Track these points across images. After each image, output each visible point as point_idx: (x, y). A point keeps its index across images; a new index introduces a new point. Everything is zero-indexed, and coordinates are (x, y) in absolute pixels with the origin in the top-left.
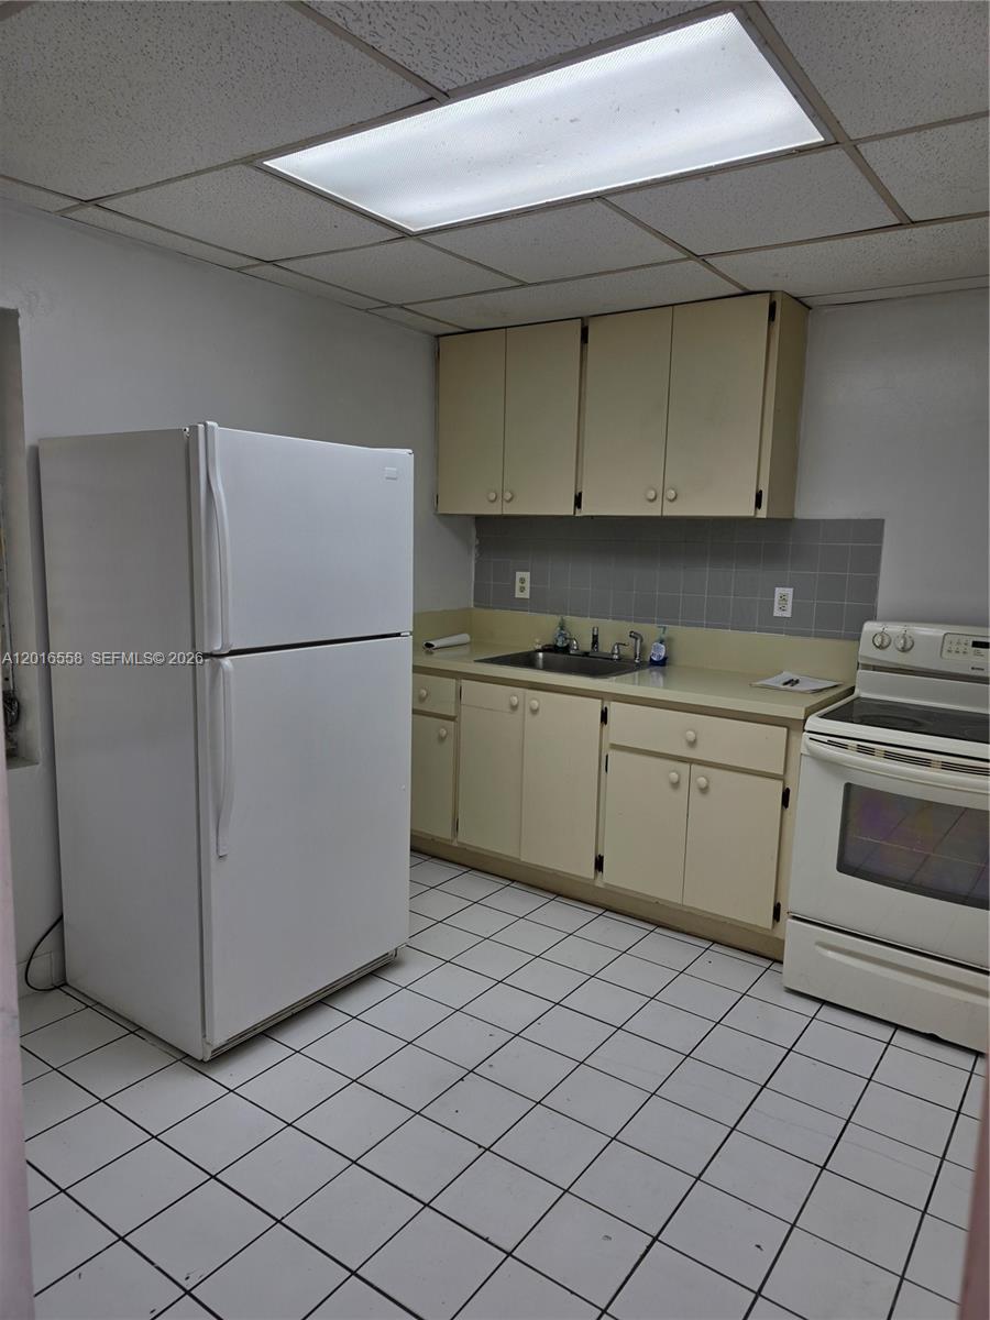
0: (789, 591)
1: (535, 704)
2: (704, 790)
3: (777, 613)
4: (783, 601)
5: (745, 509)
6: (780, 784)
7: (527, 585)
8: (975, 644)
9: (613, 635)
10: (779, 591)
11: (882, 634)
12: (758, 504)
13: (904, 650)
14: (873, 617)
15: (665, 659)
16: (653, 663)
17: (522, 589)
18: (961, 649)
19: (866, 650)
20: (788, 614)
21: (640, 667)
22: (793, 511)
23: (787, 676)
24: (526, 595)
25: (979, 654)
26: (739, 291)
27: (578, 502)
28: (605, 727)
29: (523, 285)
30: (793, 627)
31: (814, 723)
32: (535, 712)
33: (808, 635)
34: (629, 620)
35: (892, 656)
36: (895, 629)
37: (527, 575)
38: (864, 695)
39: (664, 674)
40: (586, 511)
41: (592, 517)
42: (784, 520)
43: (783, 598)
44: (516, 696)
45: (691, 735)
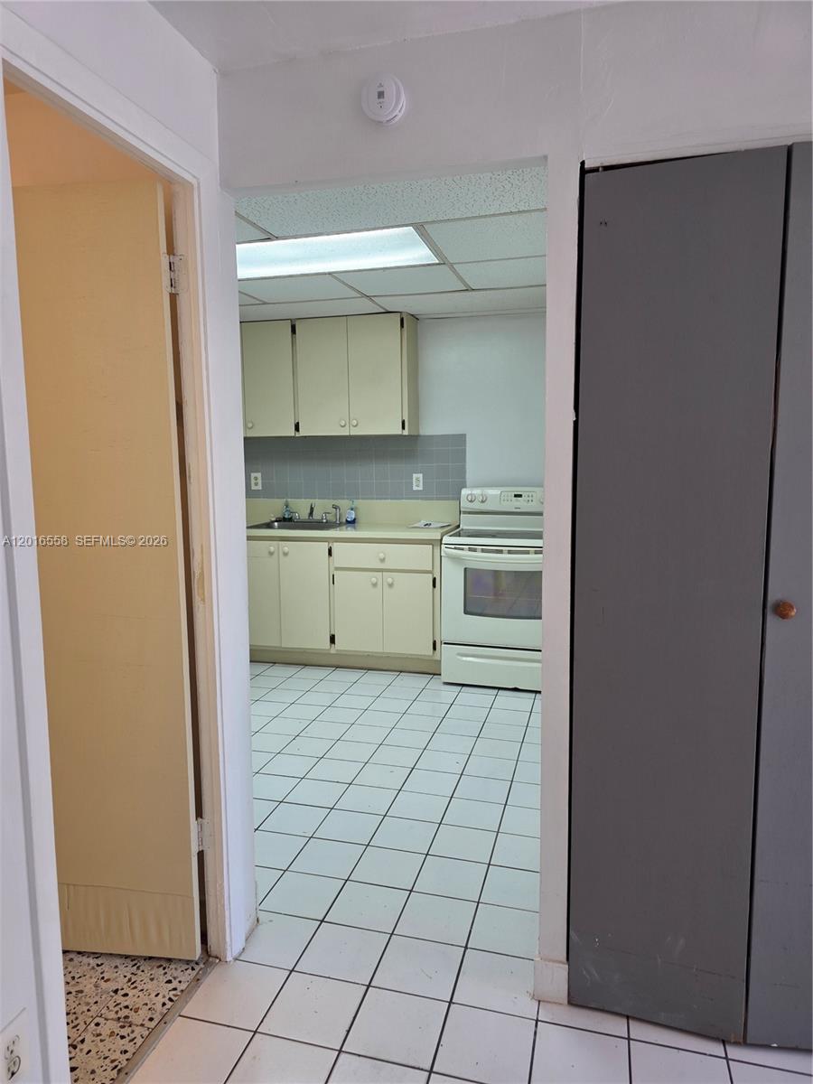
0: (421, 476)
1: (286, 549)
2: (391, 585)
3: (415, 488)
4: (418, 481)
5: (397, 430)
6: (430, 576)
7: (260, 481)
8: (516, 496)
9: (322, 508)
10: (415, 476)
11: (471, 494)
12: (403, 428)
13: (483, 502)
14: (465, 487)
15: (355, 519)
16: (348, 522)
17: (256, 484)
18: (509, 498)
19: (465, 504)
20: (421, 488)
21: (340, 524)
22: (418, 430)
23: (423, 522)
24: (259, 487)
25: (517, 501)
26: (383, 311)
27: (297, 428)
28: (331, 558)
29: (265, 303)
30: (424, 495)
31: (446, 539)
32: (286, 554)
33: (432, 499)
34: (329, 499)
35: (477, 506)
36: (477, 492)
37: (259, 475)
38: (465, 528)
39: (355, 528)
40: (303, 433)
41: (306, 437)
42: (414, 436)
43: (418, 480)
44: (272, 546)
45: (382, 555)
